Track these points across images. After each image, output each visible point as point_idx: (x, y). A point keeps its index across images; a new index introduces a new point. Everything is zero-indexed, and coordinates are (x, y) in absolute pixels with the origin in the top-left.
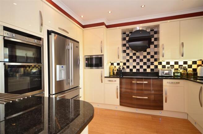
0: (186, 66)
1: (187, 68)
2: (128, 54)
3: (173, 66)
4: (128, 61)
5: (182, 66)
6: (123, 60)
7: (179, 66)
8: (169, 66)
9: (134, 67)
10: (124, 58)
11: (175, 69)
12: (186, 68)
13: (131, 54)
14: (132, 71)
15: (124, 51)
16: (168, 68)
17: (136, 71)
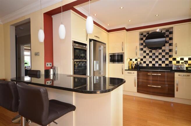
2: (145, 52)
3: (187, 61)
4: (145, 57)
8: (183, 61)
9: (151, 62)
10: (141, 55)
11: (189, 64)
13: (148, 52)
14: (149, 66)
15: (142, 49)
16: (182, 63)
17: (152, 66)
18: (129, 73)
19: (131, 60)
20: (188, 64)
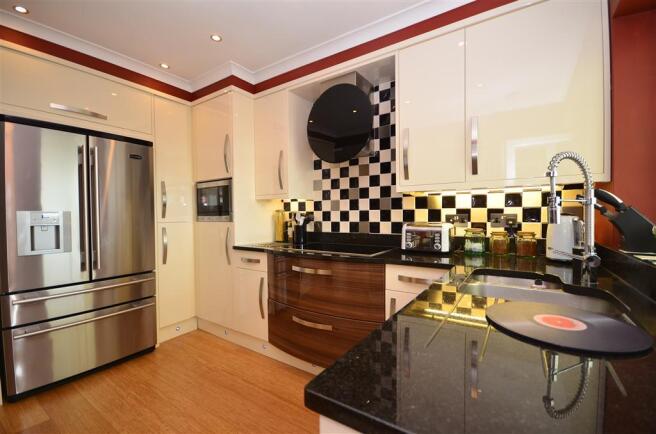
0: (518, 211)
1: (520, 219)
2: (326, 174)
3: (467, 212)
4: (326, 195)
5: (501, 211)
6: (314, 193)
7: (490, 211)
8: (452, 211)
9: (345, 216)
10: (317, 185)
11: (474, 225)
12: (515, 220)
13: (335, 174)
14: (339, 229)
15: (317, 165)
16: (449, 219)
17: (348, 231)
18: (250, 261)
19: (287, 206)
20: (469, 224)
